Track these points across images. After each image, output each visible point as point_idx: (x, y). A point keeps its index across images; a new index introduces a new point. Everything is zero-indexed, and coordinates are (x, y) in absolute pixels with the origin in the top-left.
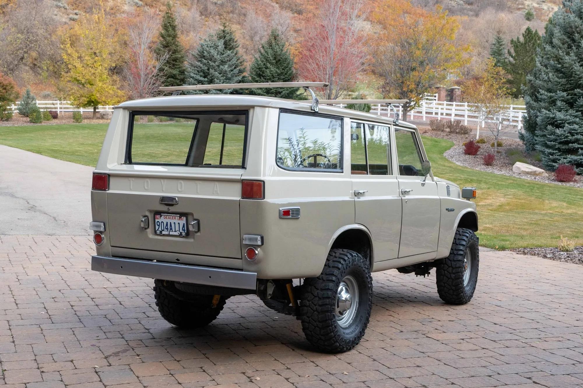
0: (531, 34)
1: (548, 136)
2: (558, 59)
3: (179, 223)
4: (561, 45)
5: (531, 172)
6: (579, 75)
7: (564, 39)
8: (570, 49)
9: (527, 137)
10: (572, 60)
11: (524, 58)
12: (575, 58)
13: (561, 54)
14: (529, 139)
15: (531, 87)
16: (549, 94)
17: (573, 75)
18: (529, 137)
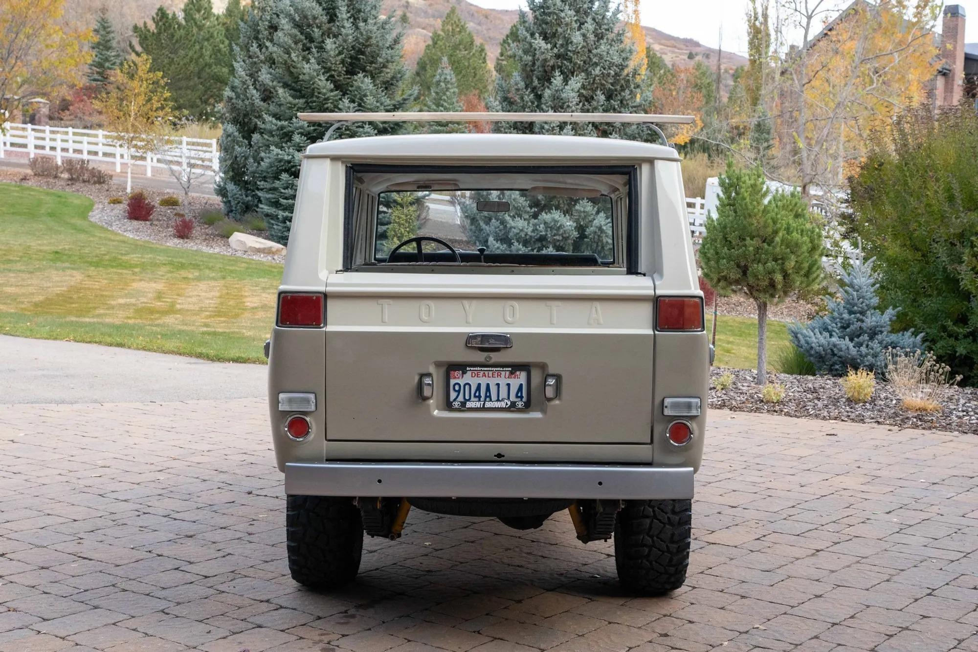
0: (167, 18)
1: (283, 191)
2: (289, 67)
3: (508, 385)
4: (293, 45)
5: (264, 249)
6: (324, 94)
7: (296, 36)
8: (307, 52)
9: (232, 190)
10: (315, 70)
11: (159, 58)
12: (317, 67)
13: (295, 59)
14: (235, 195)
15: (231, 109)
16: (279, 123)
17: (316, 94)
18: (235, 191)
